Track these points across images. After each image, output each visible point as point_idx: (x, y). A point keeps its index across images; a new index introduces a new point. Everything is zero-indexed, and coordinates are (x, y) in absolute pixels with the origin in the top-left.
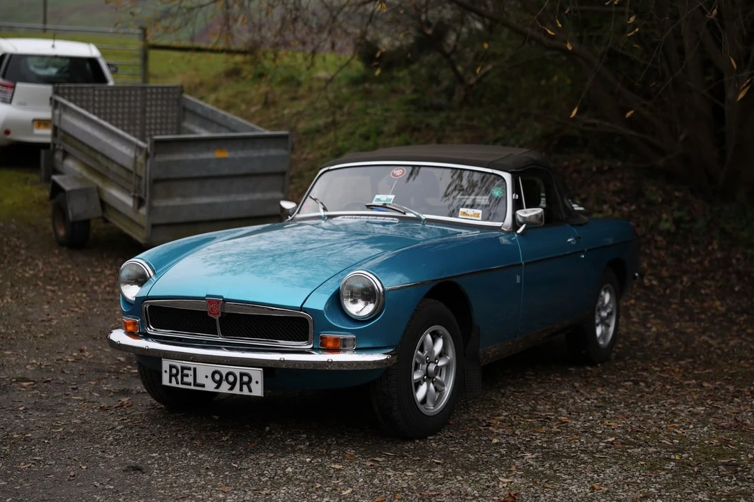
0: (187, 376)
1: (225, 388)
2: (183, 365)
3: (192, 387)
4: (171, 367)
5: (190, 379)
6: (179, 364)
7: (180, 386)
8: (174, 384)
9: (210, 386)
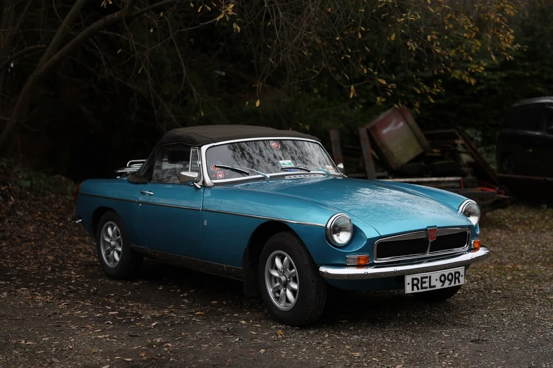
0: (425, 282)
1: (447, 285)
2: (422, 276)
3: (429, 289)
4: (413, 279)
5: (427, 285)
6: (419, 276)
7: (420, 291)
8: (416, 290)
9: (439, 286)
